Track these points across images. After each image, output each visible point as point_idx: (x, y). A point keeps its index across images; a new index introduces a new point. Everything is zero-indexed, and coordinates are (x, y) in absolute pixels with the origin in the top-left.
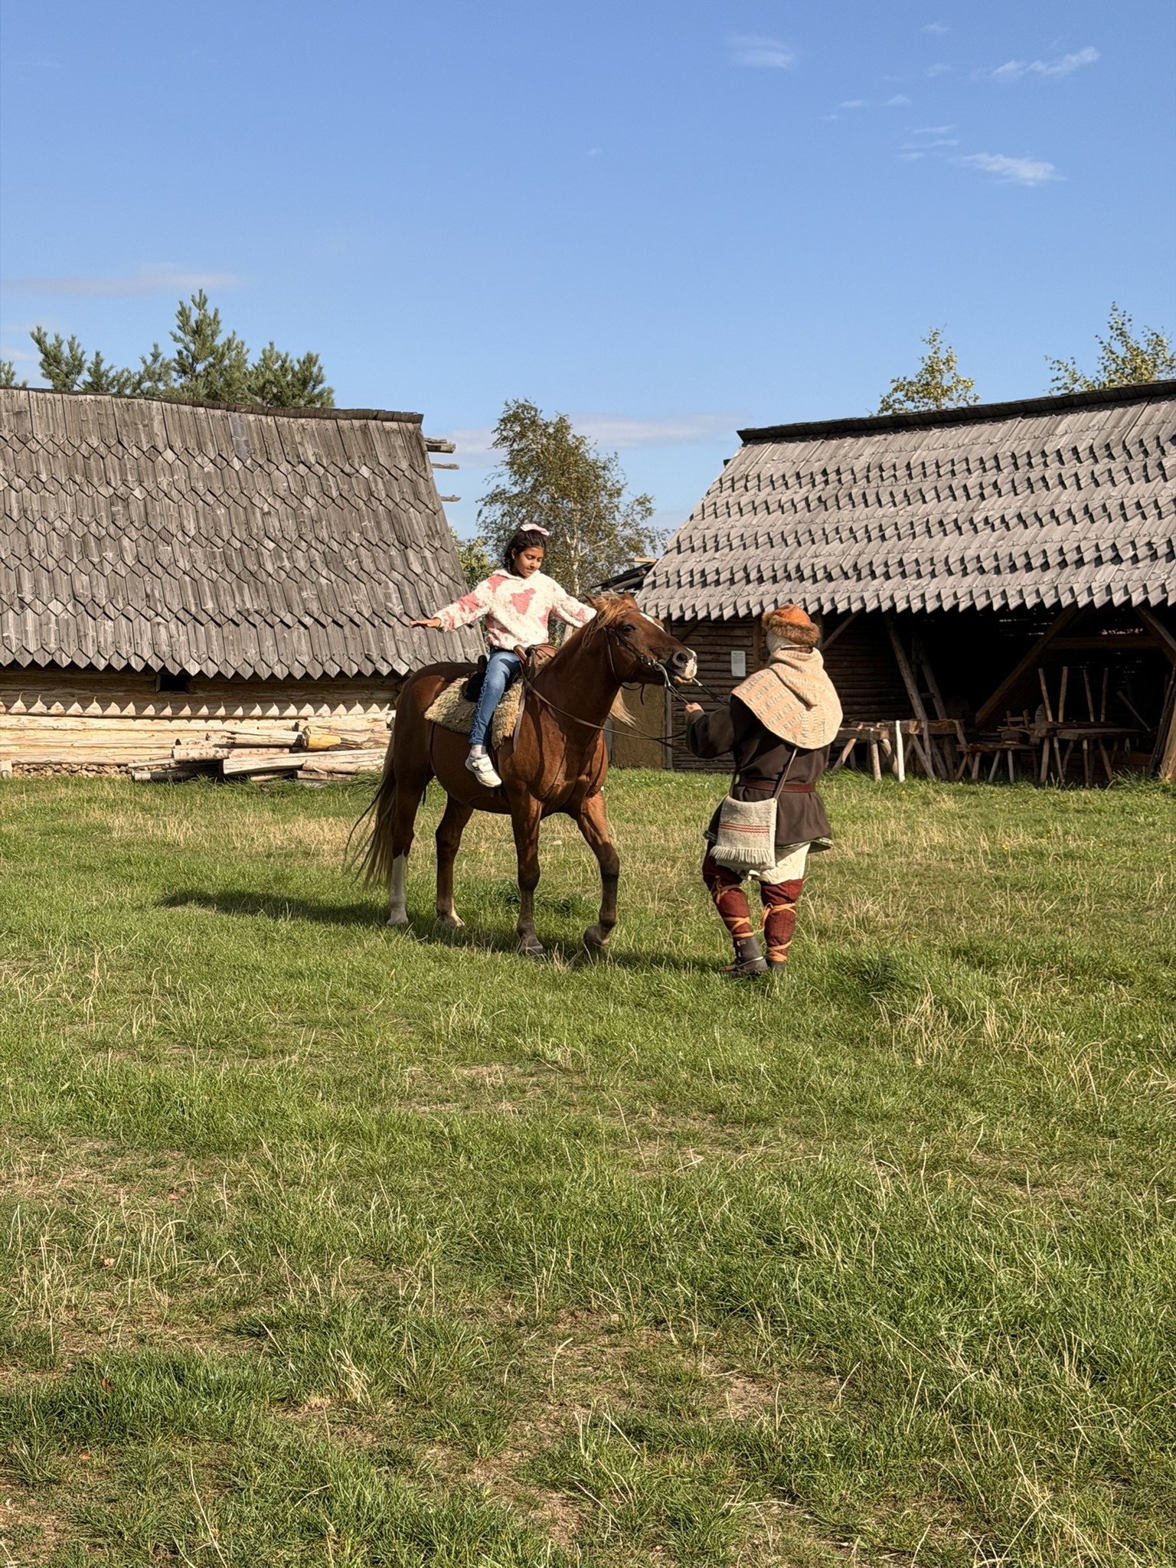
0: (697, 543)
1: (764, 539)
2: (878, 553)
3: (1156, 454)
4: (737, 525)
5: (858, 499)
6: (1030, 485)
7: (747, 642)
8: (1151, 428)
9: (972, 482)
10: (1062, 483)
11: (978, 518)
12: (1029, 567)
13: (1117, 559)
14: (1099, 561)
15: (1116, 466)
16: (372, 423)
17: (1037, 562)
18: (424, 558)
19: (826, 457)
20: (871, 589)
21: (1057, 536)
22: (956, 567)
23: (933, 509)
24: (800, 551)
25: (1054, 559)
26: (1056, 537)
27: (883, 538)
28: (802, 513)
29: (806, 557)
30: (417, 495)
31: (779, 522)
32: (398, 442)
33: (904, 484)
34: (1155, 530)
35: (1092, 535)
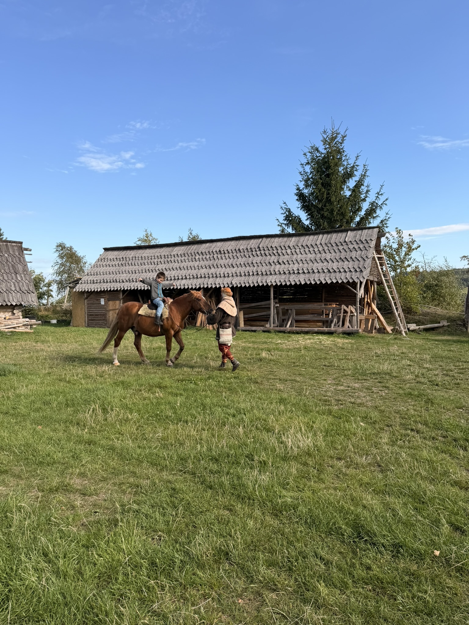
0: (92, 274)
1: (109, 273)
3: (194, 256)
4: (102, 269)
5: (130, 264)
6: (168, 262)
7: (104, 297)
8: (193, 250)
9: (155, 261)
10: (175, 262)
11: (157, 269)
13: (186, 278)
14: (182, 279)
15: (186, 258)
16: (9, 244)
18: (22, 276)
19: (123, 254)
20: (133, 284)
21: (173, 273)
23: (147, 267)
24: (117, 276)
25: (173, 278)
27: (136, 273)
28: (117, 267)
29: (117, 277)
30: (20, 261)
31: (112, 269)
32: (16, 248)
33: (140, 261)
34: (194, 272)
35: (181, 273)
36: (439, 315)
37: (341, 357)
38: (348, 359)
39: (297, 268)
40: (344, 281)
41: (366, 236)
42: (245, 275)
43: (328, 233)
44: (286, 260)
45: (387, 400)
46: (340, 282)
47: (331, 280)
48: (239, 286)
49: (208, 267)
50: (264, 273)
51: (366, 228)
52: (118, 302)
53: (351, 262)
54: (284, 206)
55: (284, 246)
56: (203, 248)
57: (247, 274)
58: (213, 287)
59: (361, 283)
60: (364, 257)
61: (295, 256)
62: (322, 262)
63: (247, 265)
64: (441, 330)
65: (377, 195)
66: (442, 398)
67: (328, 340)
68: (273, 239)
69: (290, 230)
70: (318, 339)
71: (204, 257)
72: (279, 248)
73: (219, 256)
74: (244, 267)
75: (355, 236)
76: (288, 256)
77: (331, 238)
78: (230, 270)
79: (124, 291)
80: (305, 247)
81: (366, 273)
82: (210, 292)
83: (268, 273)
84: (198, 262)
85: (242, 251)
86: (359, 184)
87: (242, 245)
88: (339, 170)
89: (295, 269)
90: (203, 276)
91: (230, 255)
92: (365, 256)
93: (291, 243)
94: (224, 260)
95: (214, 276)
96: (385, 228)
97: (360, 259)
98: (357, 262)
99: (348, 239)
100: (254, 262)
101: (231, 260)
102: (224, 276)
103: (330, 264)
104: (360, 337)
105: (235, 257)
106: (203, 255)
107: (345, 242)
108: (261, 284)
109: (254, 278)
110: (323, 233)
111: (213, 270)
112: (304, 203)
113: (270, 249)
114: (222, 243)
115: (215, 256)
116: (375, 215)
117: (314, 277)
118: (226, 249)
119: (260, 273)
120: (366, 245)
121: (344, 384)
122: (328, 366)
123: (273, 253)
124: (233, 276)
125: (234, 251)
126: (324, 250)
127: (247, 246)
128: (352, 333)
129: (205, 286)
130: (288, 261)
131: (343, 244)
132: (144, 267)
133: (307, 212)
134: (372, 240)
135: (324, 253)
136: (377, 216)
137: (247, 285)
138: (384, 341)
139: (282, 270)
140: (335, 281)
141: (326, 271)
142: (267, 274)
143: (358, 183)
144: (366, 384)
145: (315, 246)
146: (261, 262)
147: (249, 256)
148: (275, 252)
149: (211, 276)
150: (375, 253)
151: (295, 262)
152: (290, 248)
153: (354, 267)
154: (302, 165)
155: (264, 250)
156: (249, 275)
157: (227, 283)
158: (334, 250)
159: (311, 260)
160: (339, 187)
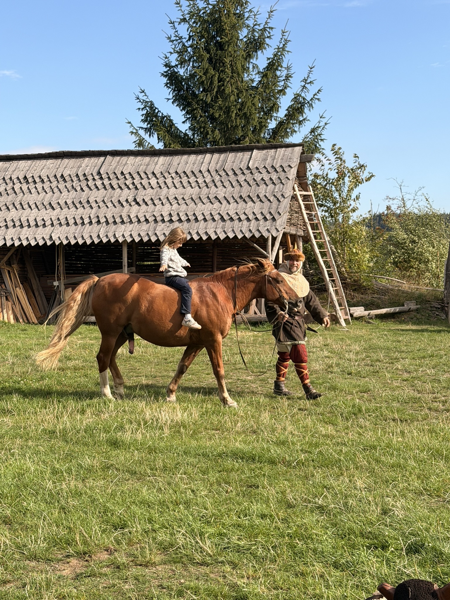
36: (403, 292)
39: (168, 213)
40: (247, 235)
41: (282, 159)
42: (76, 224)
43: (220, 151)
44: (149, 198)
46: (240, 236)
47: (226, 233)
48: (65, 242)
50: (111, 220)
51: (281, 147)
53: (258, 203)
54: (141, 95)
55: (146, 173)
57: (79, 221)
58: (16, 245)
59: (274, 239)
60: (279, 196)
61: (165, 190)
62: (211, 202)
63: (78, 205)
64: (405, 317)
65: (303, 84)
68: (124, 159)
69: (154, 142)
72: (135, 176)
73: (25, 187)
74: (74, 209)
75: (265, 160)
76: (152, 190)
77: (225, 161)
78: (47, 215)
80: (182, 175)
81: (282, 221)
82: (9, 254)
83: (118, 220)
85: (67, 178)
87: (68, 167)
88: (239, 37)
89: (165, 214)
91: (47, 185)
92: (280, 194)
93: (157, 167)
94: (35, 194)
95: (18, 223)
96: (321, 143)
97: (272, 199)
98: (267, 203)
99: (253, 164)
100: (91, 200)
101: (48, 195)
102: (37, 226)
103: (223, 206)
105: (56, 190)
107: (248, 168)
108: (105, 240)
109: (92, 229)
110: (212, 152)
111: (14, 214)
112: (179, 91)
113: (119, 176)
114: (29, 162)
115: (17, 187)
117: (198, 228)
118: (38, 175)
119: (103, 220)
120: (282, 175)
123: (126, 184)
124: (52, 225)
125: (53, 179)
126: (213, 181)
127: (78, 170)
128: (261, 323)
130: (152, 199)
131: (245, 172)
133: (184, 109)
134: (291, 167)
135: (213, 187)
136: (304, 120)
137: (81, 242)
139: (142, 215)
140: (231, 235)
141: (217, 217)
142: (115, 223)
143: (272, 61)
145: (198, 174)
146: (103, 201)
147: (82, 189)
148: (129, 182)
149: (10, 224)
150: (296, 189)
151: (164, 201)
152: (156, 177)
153: (262, 213)
154: (172, 23)
155: (109, 178)
156: (83, 224)
157: (43, 238)
158: (230, 182)
159: (192, 198)
160: (240, 67)
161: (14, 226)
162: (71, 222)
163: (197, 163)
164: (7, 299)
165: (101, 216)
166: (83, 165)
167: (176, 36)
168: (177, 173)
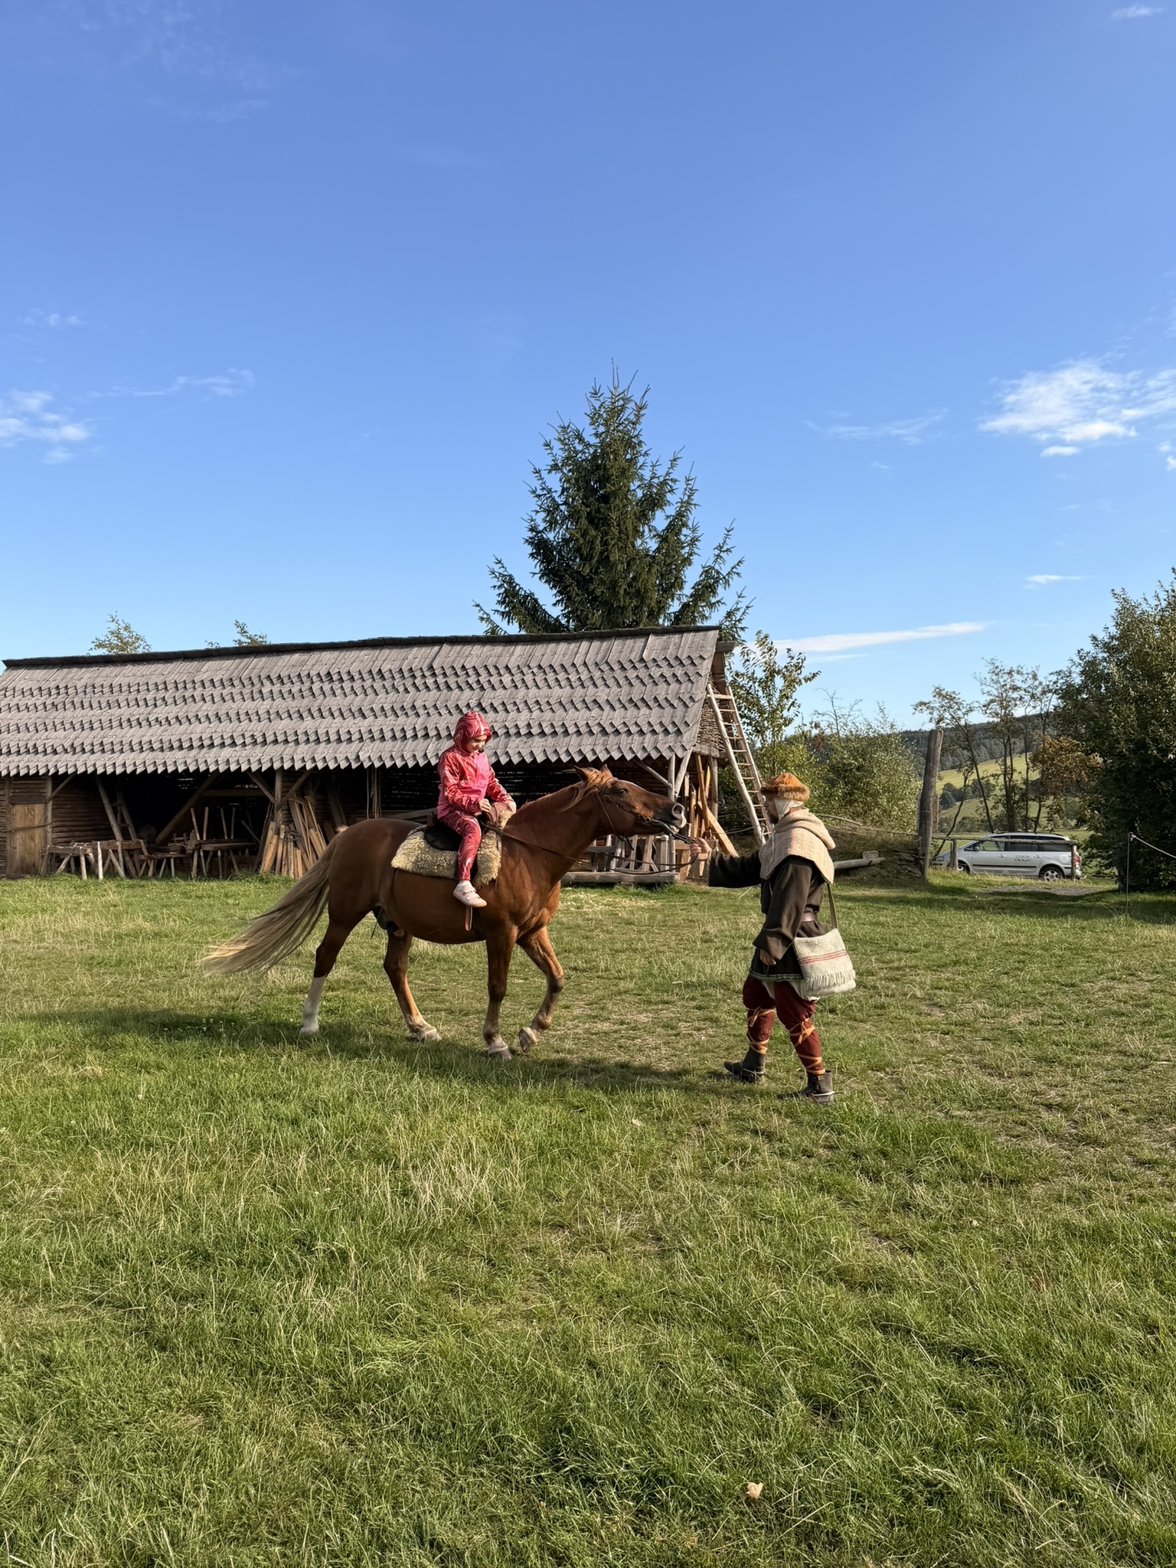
1: (15, 727)
2: (87, 738)
3: (258, 686)
5: (78, 705)
6: (185, 700)
8: (256, 671)
9: (150, 697)
10: (204, 699)
11: (152, 718)
12: (181, 748)
13: (234, 744)
14: (223, 745)
15: (235, 691)
17: (186, 745)
19: (59, 678)
20: (82, 759)
22: (136, 747)
23: (125, 712)
24: (38, 735)
25: (196, 744)
26: (198, 730)
27: (92, 728)
28: (41, 713)
29: (40, 739)
31: (24, 717)
33: (107, 696)
34: (256, 728)
35: (219, 730)
36: (860, 838)
37: (618, 946)
38: (635, 950)
39: (526, 723)
40: (639, 755)
41: (690, 647)
42: (394, 738)
43: (602, 637)
44: (500, 701)
45: (708, 1055)
46: (629, 757)
47: (608, 752)
48: (377, 764)
49: (295, 716)
50: (444, 733)
51: (689, 630)
52: (38, 808)
53: (656, 710)
54: (497, 568)
55: (496, 667)
56: (284, 664)
57: (399, 735)
58: (308, 768)
59: (679, 761)
60: (686, 698)
61: (522, 691)
62: (587, 707)
63: (399, 713)
64: (864, 875)
65: (717, 552)
66: (838, 1044)
67: (598, 902)
68: (467, 648)
69: (513, 629)
70: (575, 900)
71: (285, 689)
72: (482, 671)
73: (327, 687)
74: (392, 717)
75: (666, 648)
76: (504, 692)
77: (609, 650)
78: (354, 725)
79: (57, 778)
80: (547, 670)
81: (690, 736)
82: (301, 781)
84: (268, 702)
85: (387, 675)
86: (677, 523)
87: (389, 660)
88: (629, 486)
89: (522, 724)
90: (281, 738)
91: (357, 685)
92: (688, 696)
93: (513, 659)
94: (340, 697)
95: (312, 738)
96: (741, 633)
97: (676, 703)
98: (668, 709)
99: (649, 655)
100: (418, 704)
101: (358, 698)
102: (339, 740)
103: (605, 713)
104: (677, 892)
105: (369, 691)
106: (283, 683)
107: (642, 660)
109: (416, 746)
110: (591, 638)
111: (309, 724)
112: (549, 563)
113: (459, 672)
114: (336, 653)
115: (316, 687)
116: (713, 600)
117: (568, 745)
118: (346, 670)
119: (432, 733)
120: (691, 670)
121: (613, 1016)
122: (584, 970)
123: (467, 683)
124: (361, 739)
125: (366, 676)
126: (591, 678)
127: (402, 664)
128: (659, 884)
129: (287, 766)
130: (503, 704)
131: (637, 665)
132: (116, 712)
133: (554, 586)
134: (704, 659)
135: (591, 687)
136: (718, 602)
137: (399, 764)
138: (731, 902)
140: (616, 756)
141: (596, 729)
143: (674, 520)
144: (666, 1014)
145: (570, 669)
146: (435, 706)
147: (406, 689)
148: (472, 680)
149: (302, 738)
150: (711, 690)
151: (521, 706)
152: (510, 672)
153: (661, 723)
154: (538, 472)
155: (445, 675)
156: (404, 737)
157: (347, 758)
158: (616, 680)
159: (561, 703)
160: (630, 528)
161: (308, 741)
162: (388, 735)
163: (569, 652)
164: (296, 845)
165: (431, 727)
166: (410, 657)
167: (543, 489)
168: (540, 667)
